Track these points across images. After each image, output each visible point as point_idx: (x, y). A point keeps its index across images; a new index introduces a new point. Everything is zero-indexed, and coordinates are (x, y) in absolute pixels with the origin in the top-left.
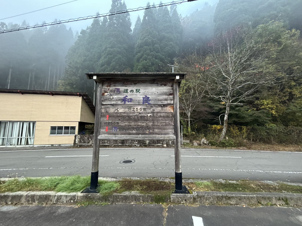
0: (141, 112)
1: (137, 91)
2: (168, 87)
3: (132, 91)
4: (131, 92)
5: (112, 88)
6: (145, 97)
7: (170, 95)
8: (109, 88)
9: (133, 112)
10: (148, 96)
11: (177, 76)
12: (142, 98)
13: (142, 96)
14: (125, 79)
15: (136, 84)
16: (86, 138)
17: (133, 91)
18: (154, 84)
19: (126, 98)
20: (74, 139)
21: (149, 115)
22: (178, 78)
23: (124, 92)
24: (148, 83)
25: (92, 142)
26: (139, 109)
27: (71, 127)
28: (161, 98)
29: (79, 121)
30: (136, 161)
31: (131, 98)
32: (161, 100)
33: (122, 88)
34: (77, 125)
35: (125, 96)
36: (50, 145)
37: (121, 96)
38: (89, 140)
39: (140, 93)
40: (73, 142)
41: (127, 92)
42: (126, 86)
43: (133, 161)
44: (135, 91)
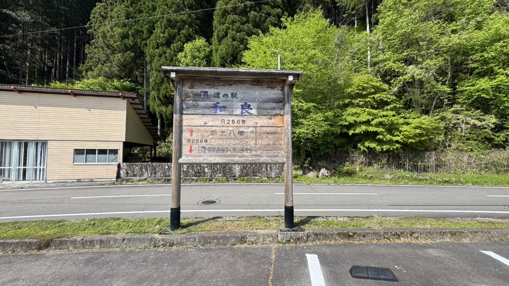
0: (238, 125)
1: (234, 95)
2: (277, 91)
3: (225, 95)
4: (224, 97)
5: (198, 90)
6: (244, 104)
7: (279, 102)
8: (192, 90)
9: (228, 125)
10: (248, 104)
11: (289, 76)
12: (241, 106)
13: (240, 104)
14: (216, 78)
15: (232, 85)
16: (137, 168)
17: (227, 95)
18: (257, 86)
19: (218, 105)
20: (117, 170)
21: (250, 130)
22: (291, 78)
23: (215, 97)
24: (248, 84)
25: (147, 174)
26: (236, 121)
27: (109, 150)
28: (267, 106)
29: (124, 141)
30: (222, 202)
31: (225, 105)
32: (267, 109)
33: (211, 91)
34: (120, 147)
35: (216, 102)
36: (75, 181)
37: (210, 103)
38: (142, 171)
39: (237, 98)
40: (115, 175)
41: (218, 97)
42: (217, 88)
43: (218, 202)
44: (230, 95)
